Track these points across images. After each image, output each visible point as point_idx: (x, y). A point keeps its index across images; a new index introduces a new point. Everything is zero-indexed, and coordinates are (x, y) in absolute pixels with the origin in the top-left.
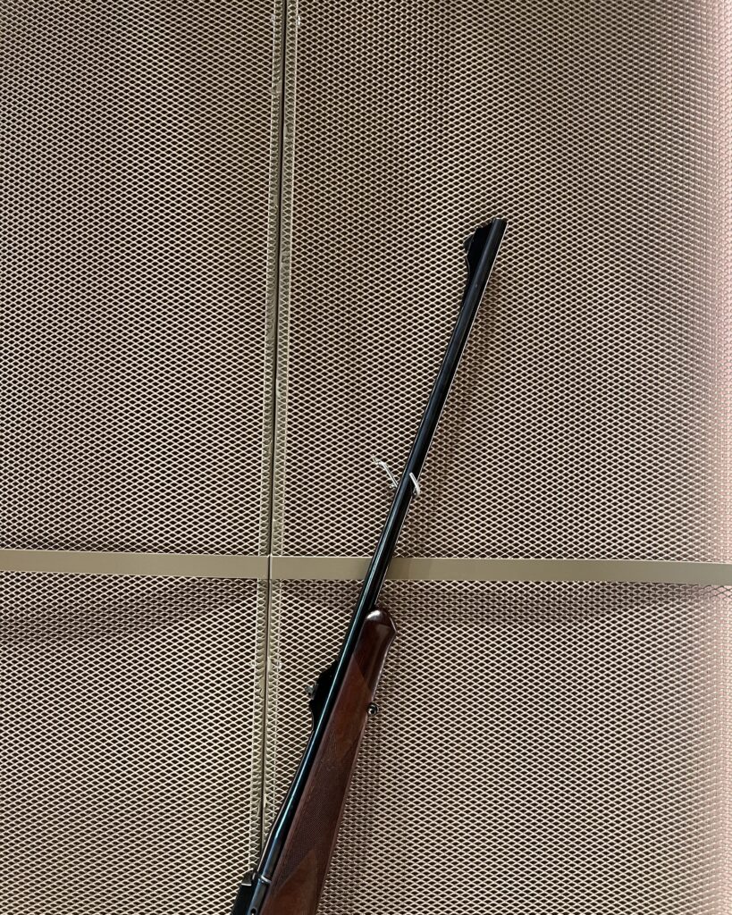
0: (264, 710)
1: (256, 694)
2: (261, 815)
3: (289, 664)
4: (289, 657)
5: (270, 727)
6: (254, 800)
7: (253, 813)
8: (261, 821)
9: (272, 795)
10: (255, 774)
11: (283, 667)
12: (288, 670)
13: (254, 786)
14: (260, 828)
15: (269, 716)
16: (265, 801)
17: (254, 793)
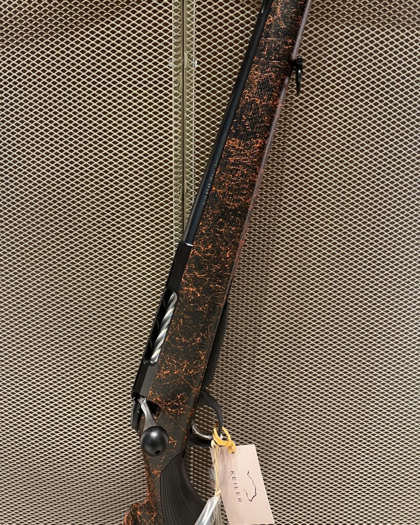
0: (183, 103)
1: (175, 88)
2: (183, 199)
3: (204, 60)
4: (204, 53)
5: (188, 119)
6: (176, 185)
7: (176, 197)
8: (183, 204)
9: (191, 182)
10: (176, 161)
11: (199, 63)
12: (204, 66)
13: (176, 173)
14: (183, 210)
15: (188, 109)
16: (186, 187)
17: (176, 179)
